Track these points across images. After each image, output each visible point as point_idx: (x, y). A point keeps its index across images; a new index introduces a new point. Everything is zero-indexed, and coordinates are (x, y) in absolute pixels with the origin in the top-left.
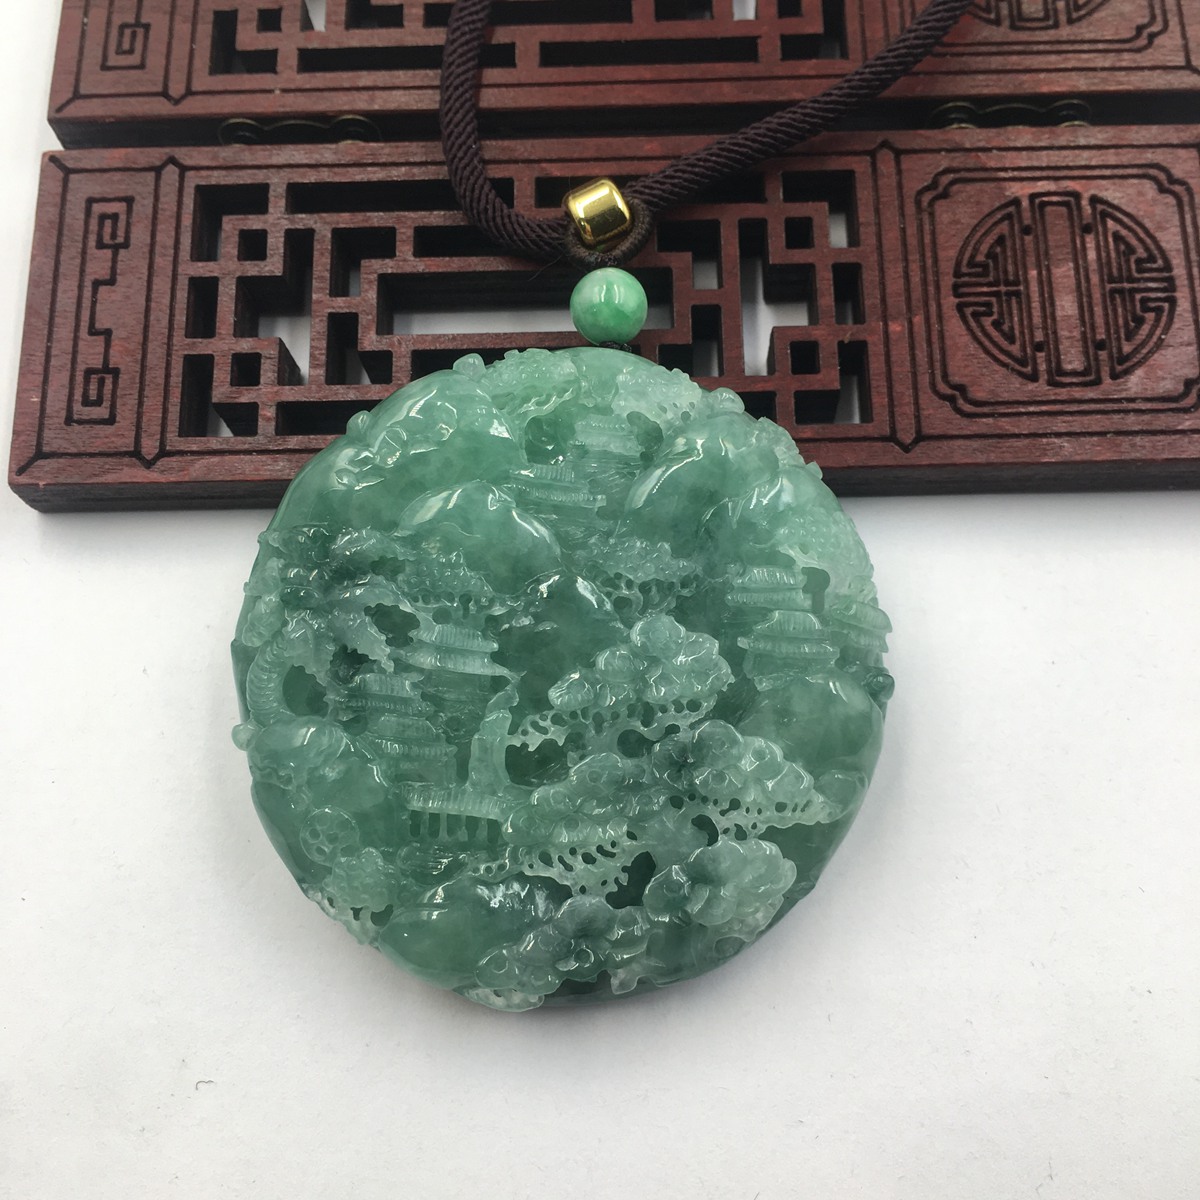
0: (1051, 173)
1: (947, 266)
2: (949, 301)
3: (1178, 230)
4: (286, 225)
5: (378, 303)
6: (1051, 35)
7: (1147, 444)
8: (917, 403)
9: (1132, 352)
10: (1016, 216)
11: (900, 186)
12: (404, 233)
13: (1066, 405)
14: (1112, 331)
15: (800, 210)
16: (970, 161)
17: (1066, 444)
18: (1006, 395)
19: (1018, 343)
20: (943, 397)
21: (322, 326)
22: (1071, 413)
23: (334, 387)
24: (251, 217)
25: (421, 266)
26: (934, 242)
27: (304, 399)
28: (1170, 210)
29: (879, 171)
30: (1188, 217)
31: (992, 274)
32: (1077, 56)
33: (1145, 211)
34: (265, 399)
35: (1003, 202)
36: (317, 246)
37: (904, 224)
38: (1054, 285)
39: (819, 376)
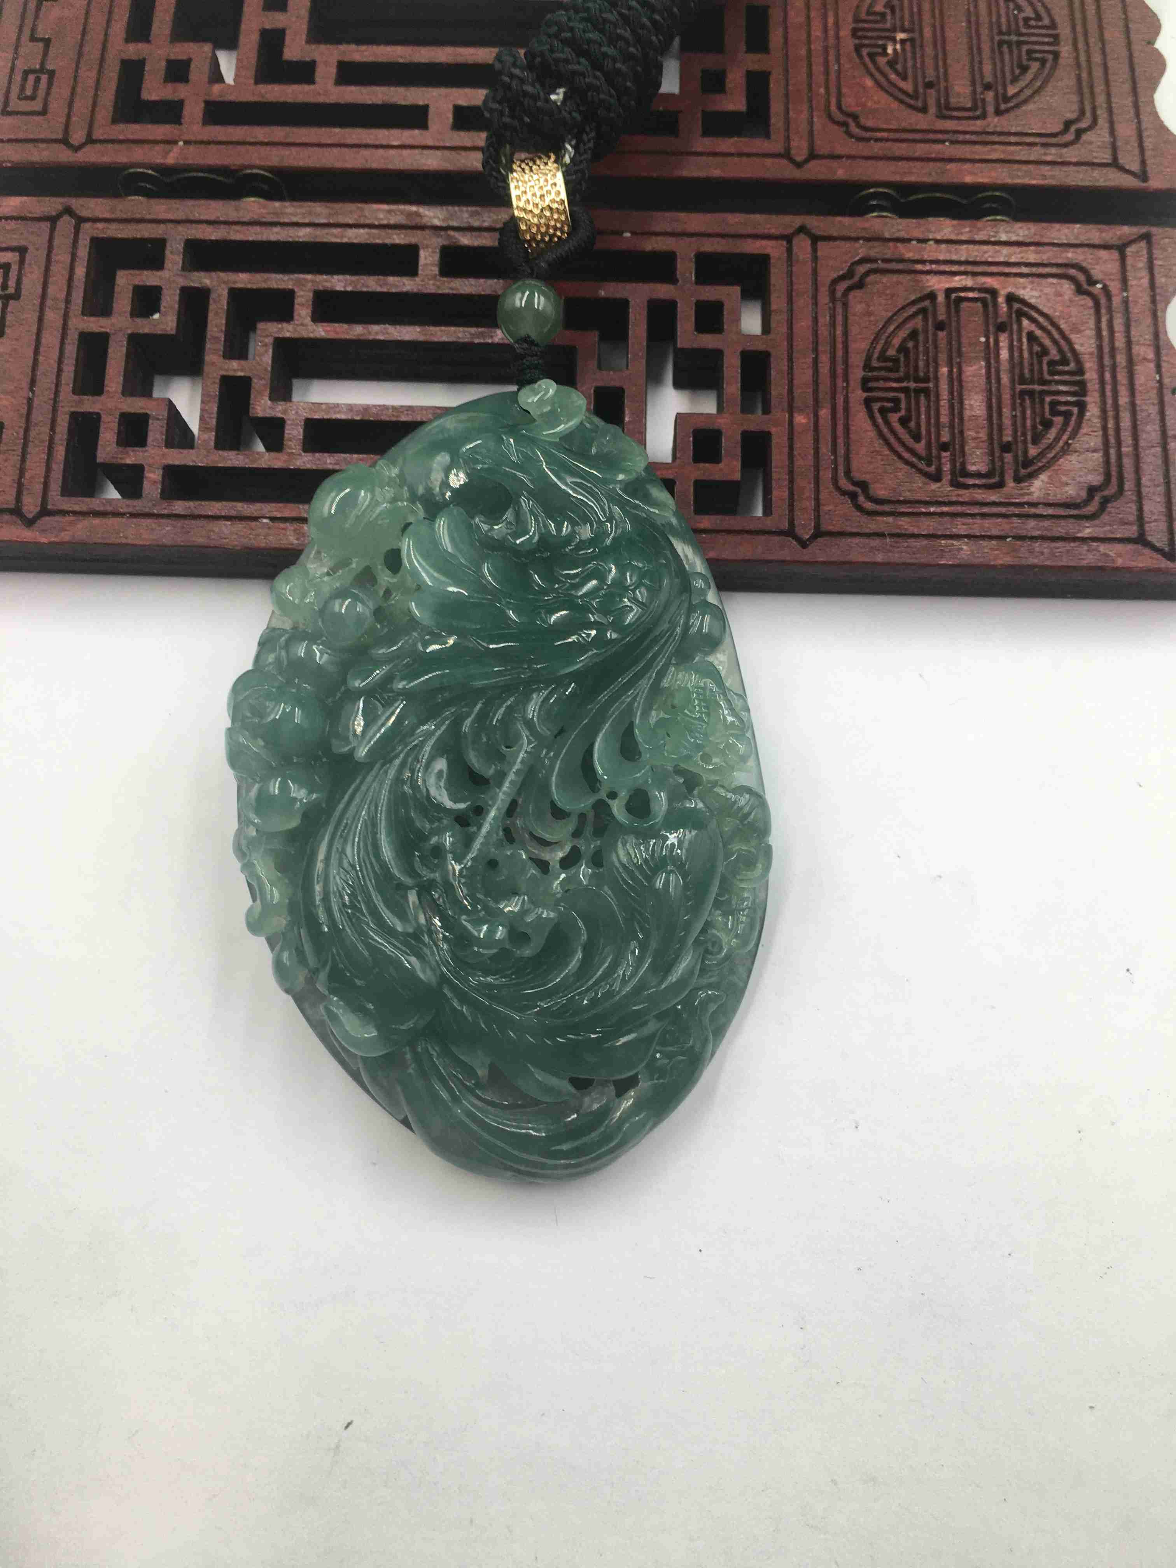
0: (969, 268)
1: (857, 360)
2: (858, 395)
3: (1091, 333)
4: (182, 282)
5: (272, 367)
6: (978, 125)
7: (1046, 550)
8: (817, 499)
9: (1039, 454)
10: (930, 309)
11: (815, 272)
12: (302, 296)
13: (968, 507)
14: (1019, 434)
15: (711, 293)
16: (888, 251)
17: (965, 547)
18: (908, 494)
19: (923, 442)
20: (844, 493)
21: (215, 389)
22: (973, 516)
23: (225, 454)
24: (145, 272)
25: (321, 331)
26: (846, 333)
27: (191, 464)
28: (1086, 312)
29: (794, 258)
30: (1104, 320)
31: (902, 369)
32: (1003, 148)
33: (1061, 312)
34: (151, 461)
35: (919, 295)
36: (212, 307)
37: (816, 313)
38: (964, 384)
39: (721, 465)
